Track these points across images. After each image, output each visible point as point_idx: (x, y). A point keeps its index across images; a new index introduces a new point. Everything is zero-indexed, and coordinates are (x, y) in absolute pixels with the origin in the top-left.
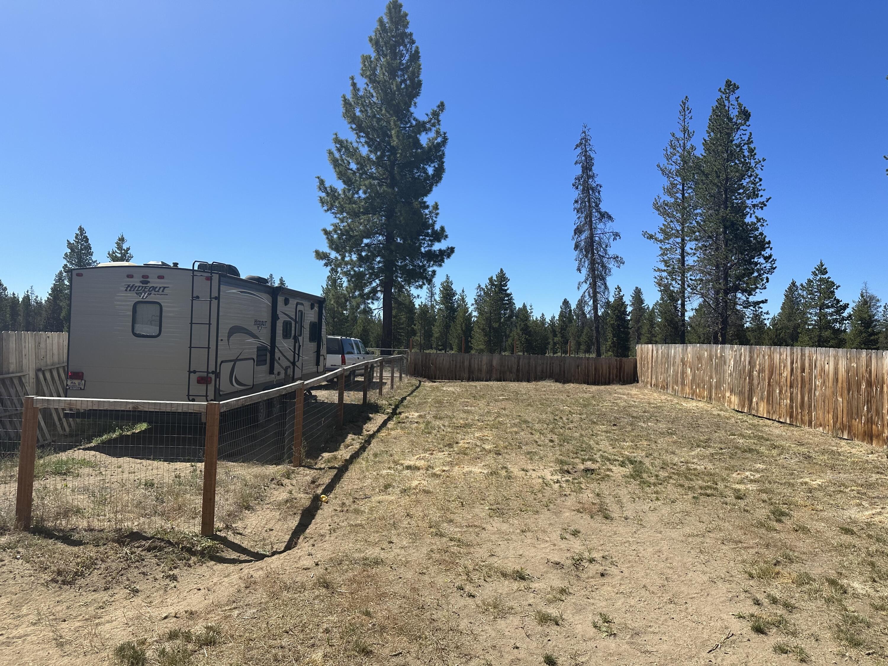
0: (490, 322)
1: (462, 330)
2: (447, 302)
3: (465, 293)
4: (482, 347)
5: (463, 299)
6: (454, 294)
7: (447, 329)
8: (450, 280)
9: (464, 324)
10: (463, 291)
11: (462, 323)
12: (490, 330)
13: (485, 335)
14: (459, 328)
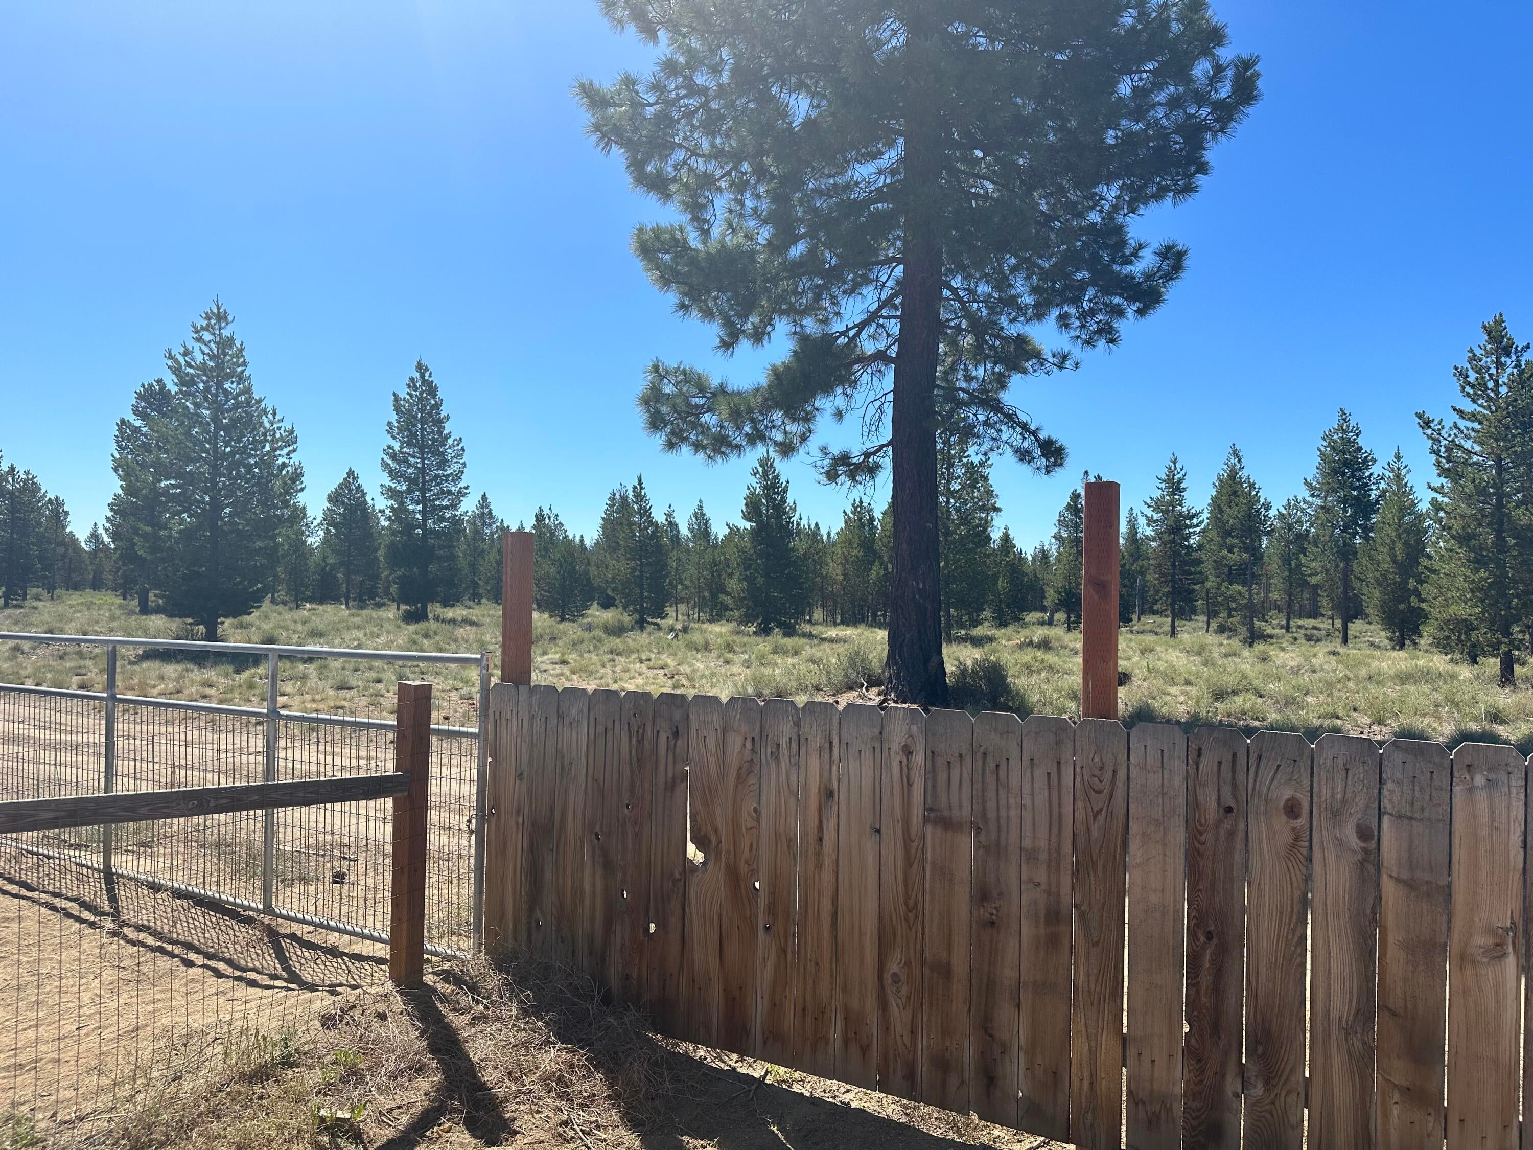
0: (1500, 505)
1: (1394, 561)
2: (1342, 485)
3: (1405, 461)
4: (1462, 610)
5: (1398, 477)
6: (1367, 462)
7: (1347, 560)
8: (1352, 423)
9: (1399, 545)
10: (1398, 457)
11: (1394, 542)
12: (1500, 538)
13: (1479, 562)
14: (1383, 555)
